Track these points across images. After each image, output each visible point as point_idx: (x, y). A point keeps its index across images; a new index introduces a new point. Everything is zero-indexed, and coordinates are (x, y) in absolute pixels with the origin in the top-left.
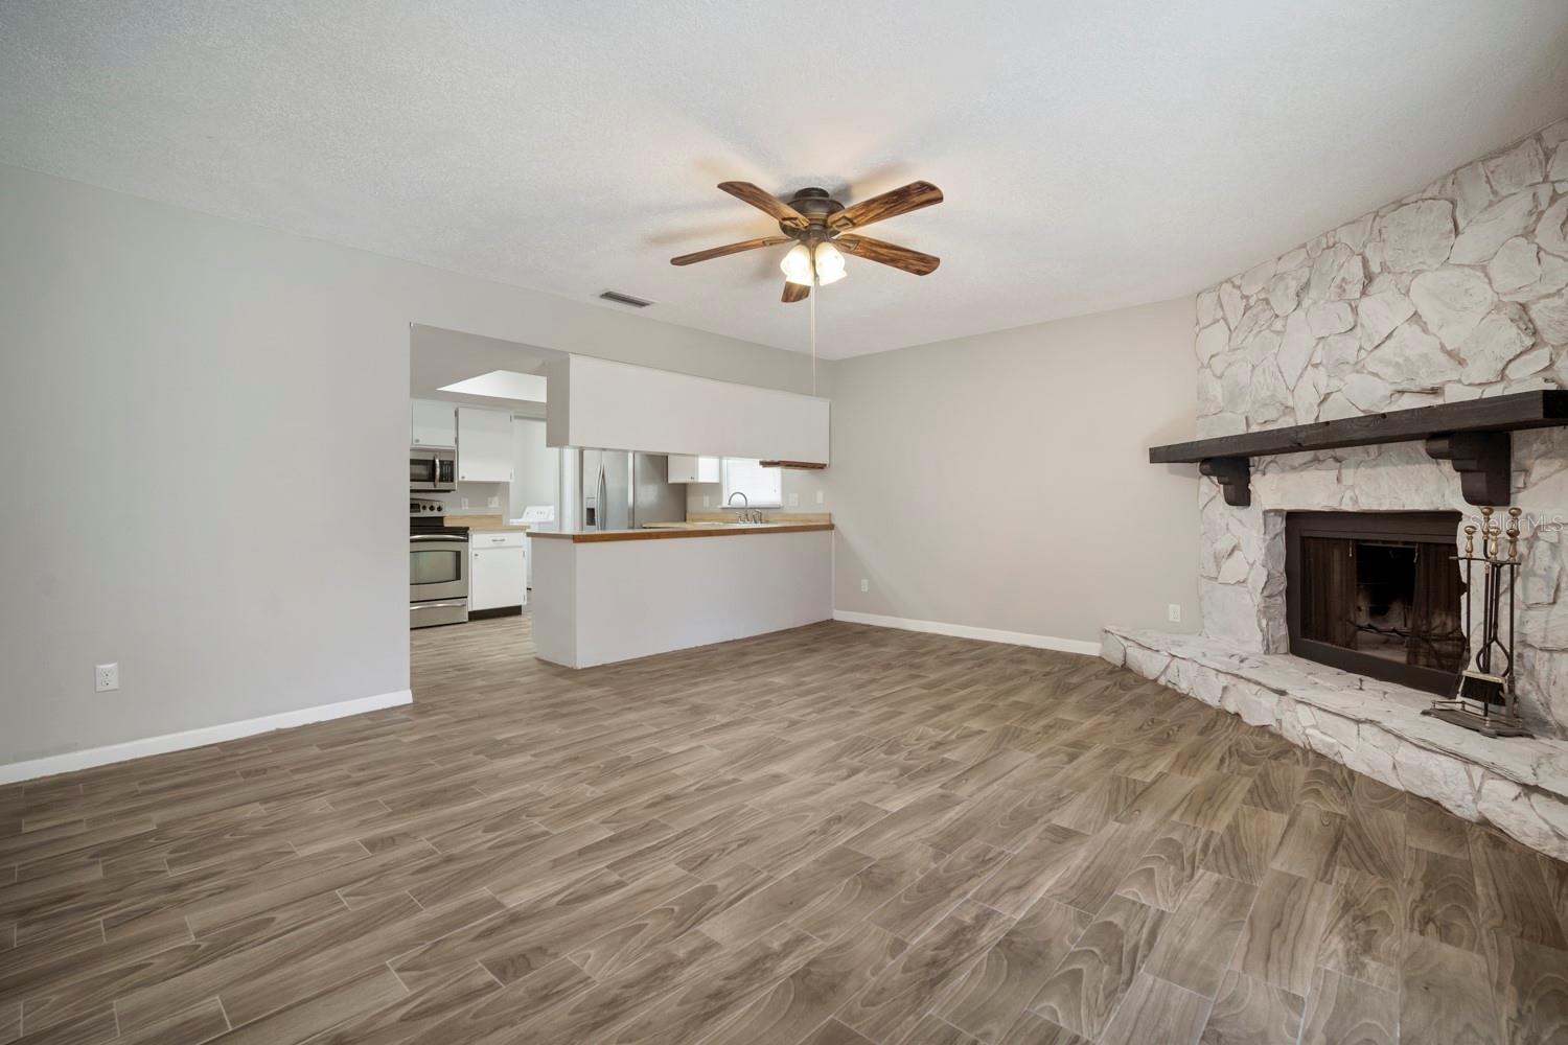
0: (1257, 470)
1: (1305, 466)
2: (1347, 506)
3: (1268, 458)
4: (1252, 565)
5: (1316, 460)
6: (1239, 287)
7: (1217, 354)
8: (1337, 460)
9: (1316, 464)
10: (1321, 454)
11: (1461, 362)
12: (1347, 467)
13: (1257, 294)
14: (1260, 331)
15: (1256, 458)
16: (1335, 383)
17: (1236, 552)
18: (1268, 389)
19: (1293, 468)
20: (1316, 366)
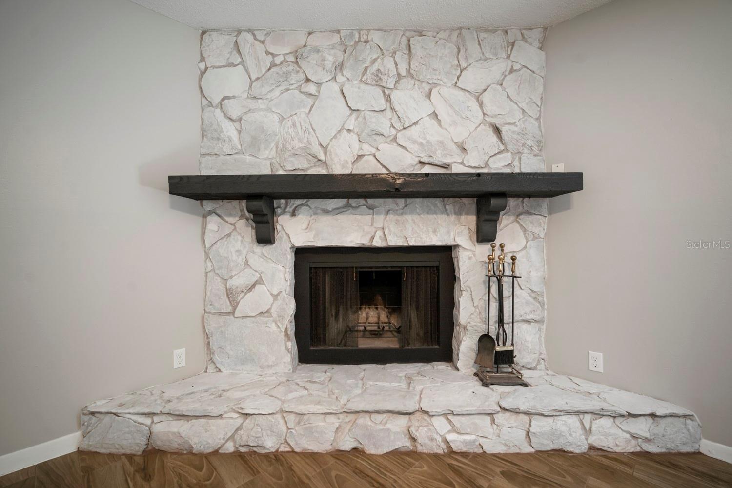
0: (284, 212)
1: (338, 211)
2: (378, 243)
3: (299, 202)
4: (275, 297)
5: (348, 206)
6: (263, 42)
7: (234, 97)
8: (371, 208)
9: (351, 210)
10: (353, 202)
11: (464, 150)
12: (379, 213)
13: (285, 55)
14: (288, 90)
15: (283, 201)
16: (367, 149)
17: (258, 286)
18: (300, 140)
19: (326, 212)
20: (349, 131)
